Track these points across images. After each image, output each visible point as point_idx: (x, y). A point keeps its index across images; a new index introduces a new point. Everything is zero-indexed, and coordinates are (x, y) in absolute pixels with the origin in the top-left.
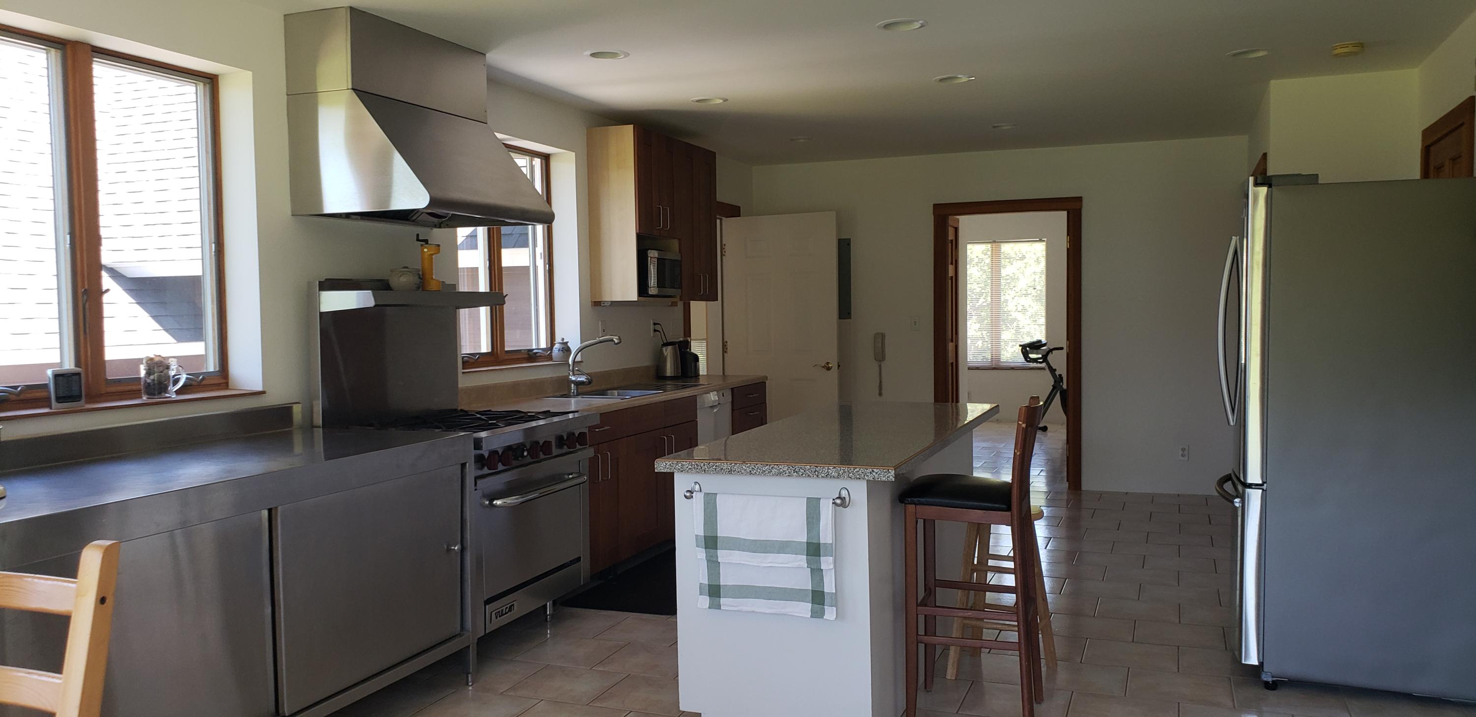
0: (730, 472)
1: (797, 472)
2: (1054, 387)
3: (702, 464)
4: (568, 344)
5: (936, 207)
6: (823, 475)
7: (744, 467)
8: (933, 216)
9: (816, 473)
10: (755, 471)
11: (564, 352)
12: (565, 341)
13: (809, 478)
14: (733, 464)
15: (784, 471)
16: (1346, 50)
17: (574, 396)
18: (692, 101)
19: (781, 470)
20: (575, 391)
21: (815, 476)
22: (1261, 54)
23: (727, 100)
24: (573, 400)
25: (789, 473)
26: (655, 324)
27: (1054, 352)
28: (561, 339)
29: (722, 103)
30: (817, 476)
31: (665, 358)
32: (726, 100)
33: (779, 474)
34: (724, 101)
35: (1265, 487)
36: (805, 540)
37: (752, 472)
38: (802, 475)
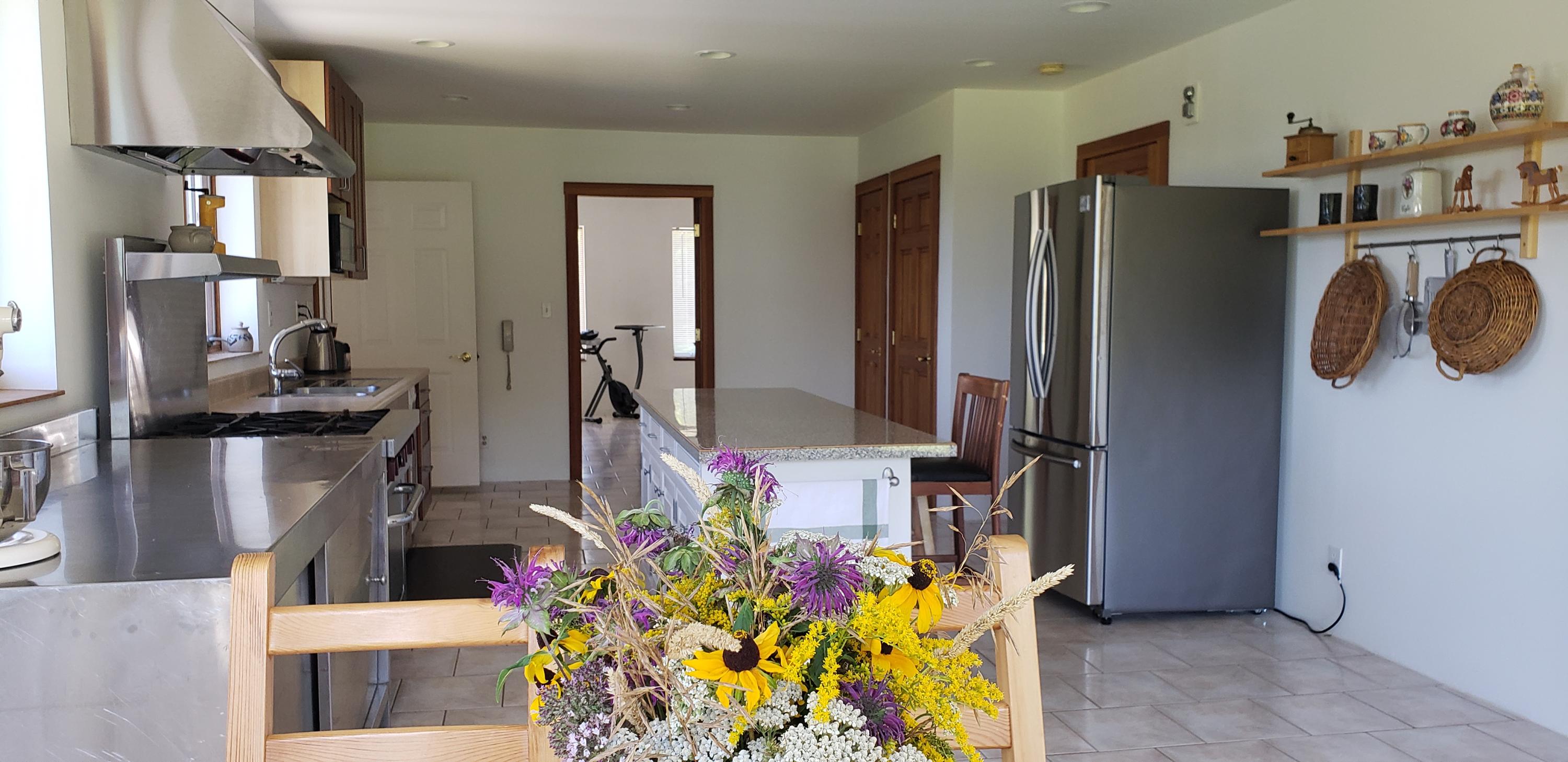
0: (787, 458)
1: (859, 454)
2: (604, 379)
3: (755, 452)
4: (249, 330)
5: (566, 184)
6: (886, 455)
7: (802, 453)
8: (563, 196)
9: (879, 453)
10: (814, 456)
11: (247, 340)
12: (244, 326)
13: (871, 459)
14: (790, 450)
15: (846, 454)
16: (1053, 70)
17: (278, 395)
18: (412, 43)
19: (843, 453)
20: (280, 389)
21: (878, 457)
22: (987, 64)
23: (454, 44)
24: (276, 400)
25: (851, 455)
26: (299, 306)
27: (606, 343)
28: (239, 324)
29: (447, 47)
30: (881, 457)
31: (318, 349)
32: (451, 44)
33: (841, 457)
34: (450, 45)
35: (1106, 449)
36: (861, 524)
37: (811, 457)
38: (865, 456)
